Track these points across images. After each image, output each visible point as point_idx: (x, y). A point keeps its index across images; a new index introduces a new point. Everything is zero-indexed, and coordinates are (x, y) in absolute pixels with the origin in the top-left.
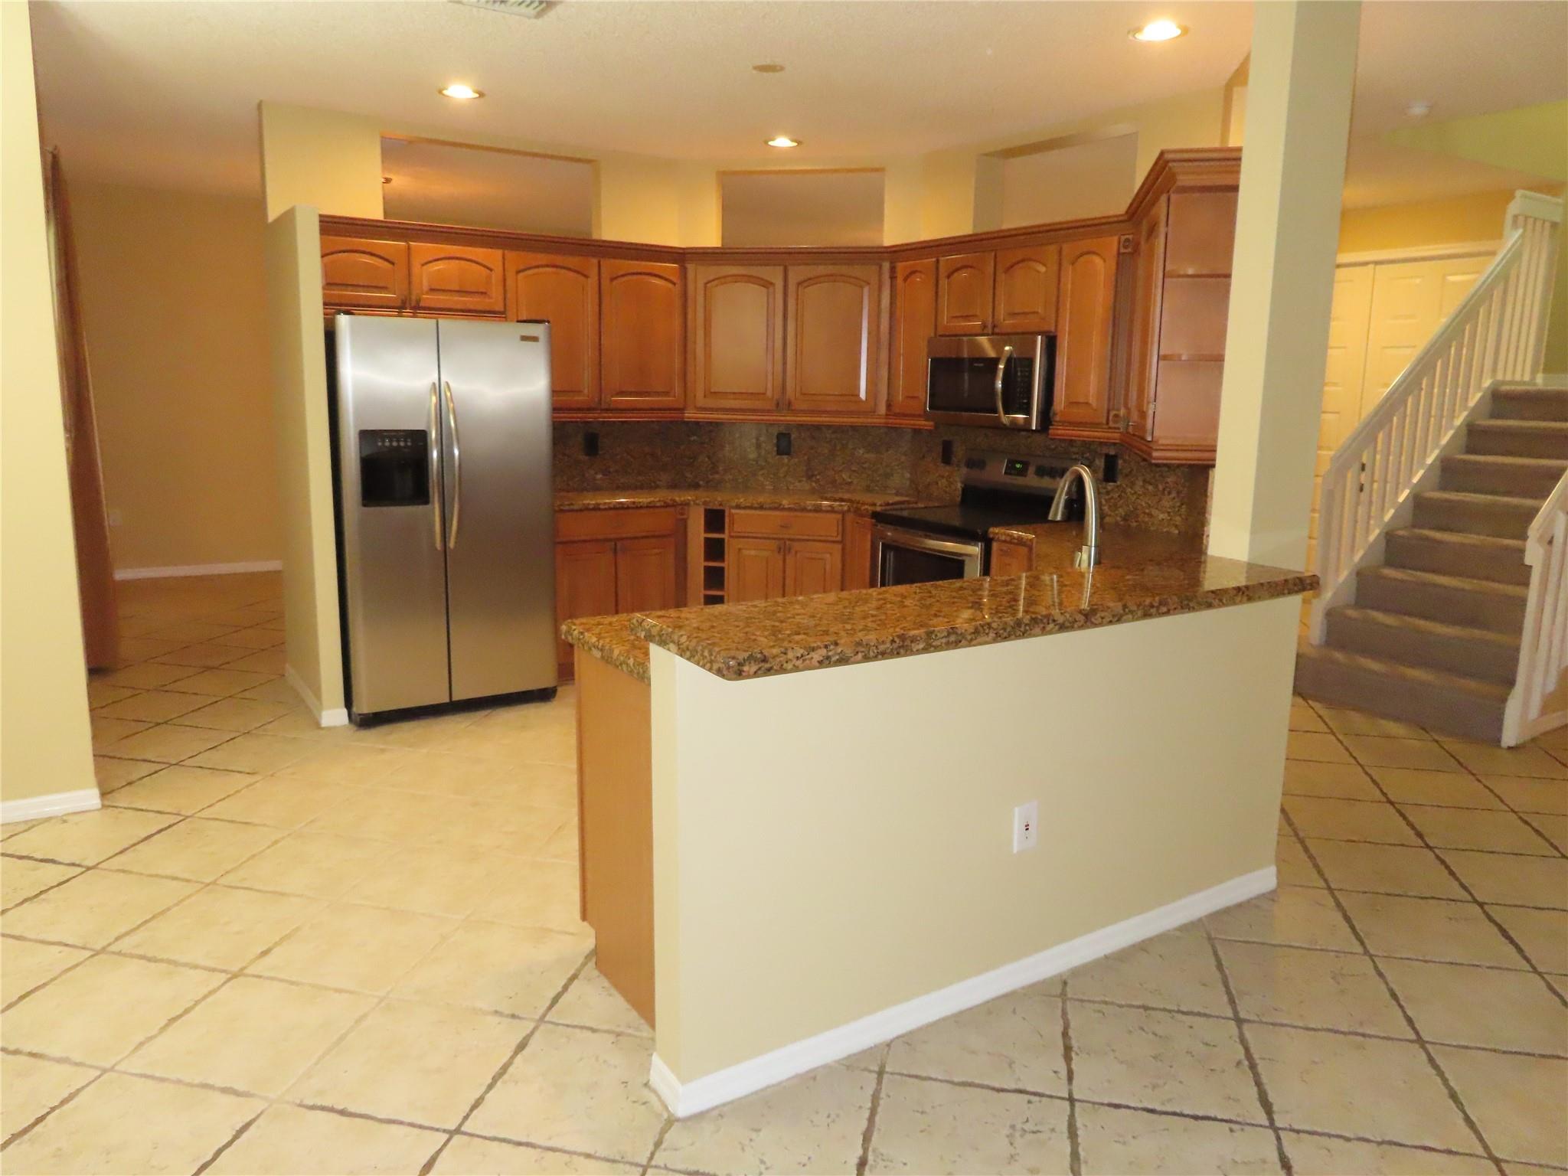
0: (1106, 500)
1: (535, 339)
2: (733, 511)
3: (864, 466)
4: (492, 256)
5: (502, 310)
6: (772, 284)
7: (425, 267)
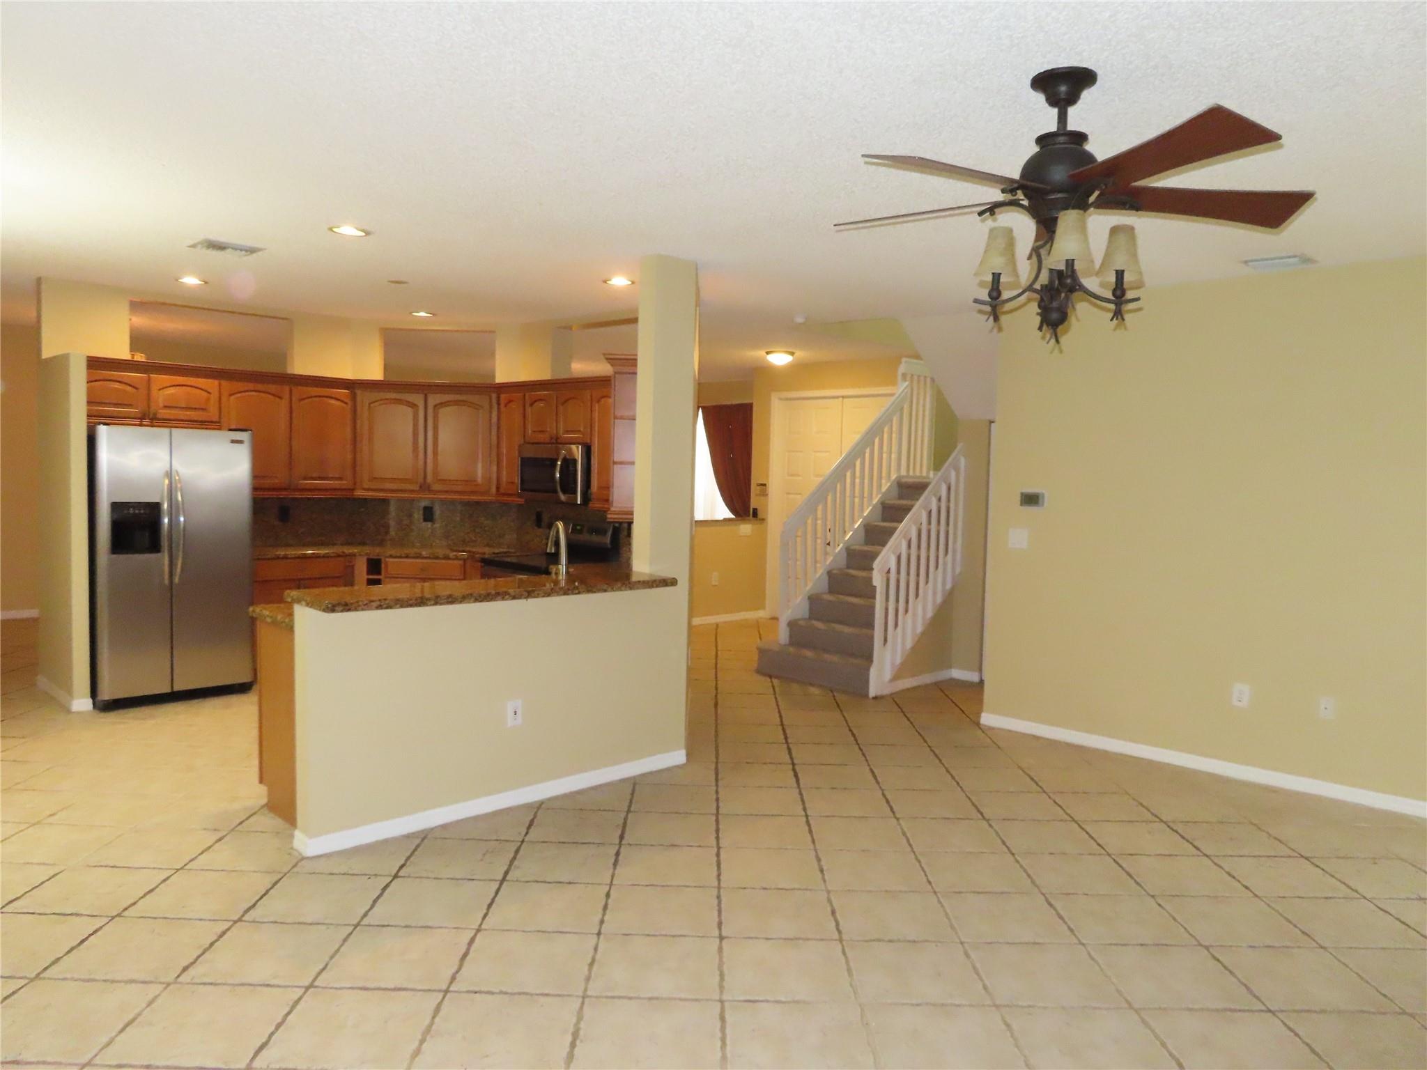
1: (241, 442)
2: (387, 559)
3: (485, 529)
4: (210, 384)
5: (218, 420)
6: (415, 405)
7: (161, 391)
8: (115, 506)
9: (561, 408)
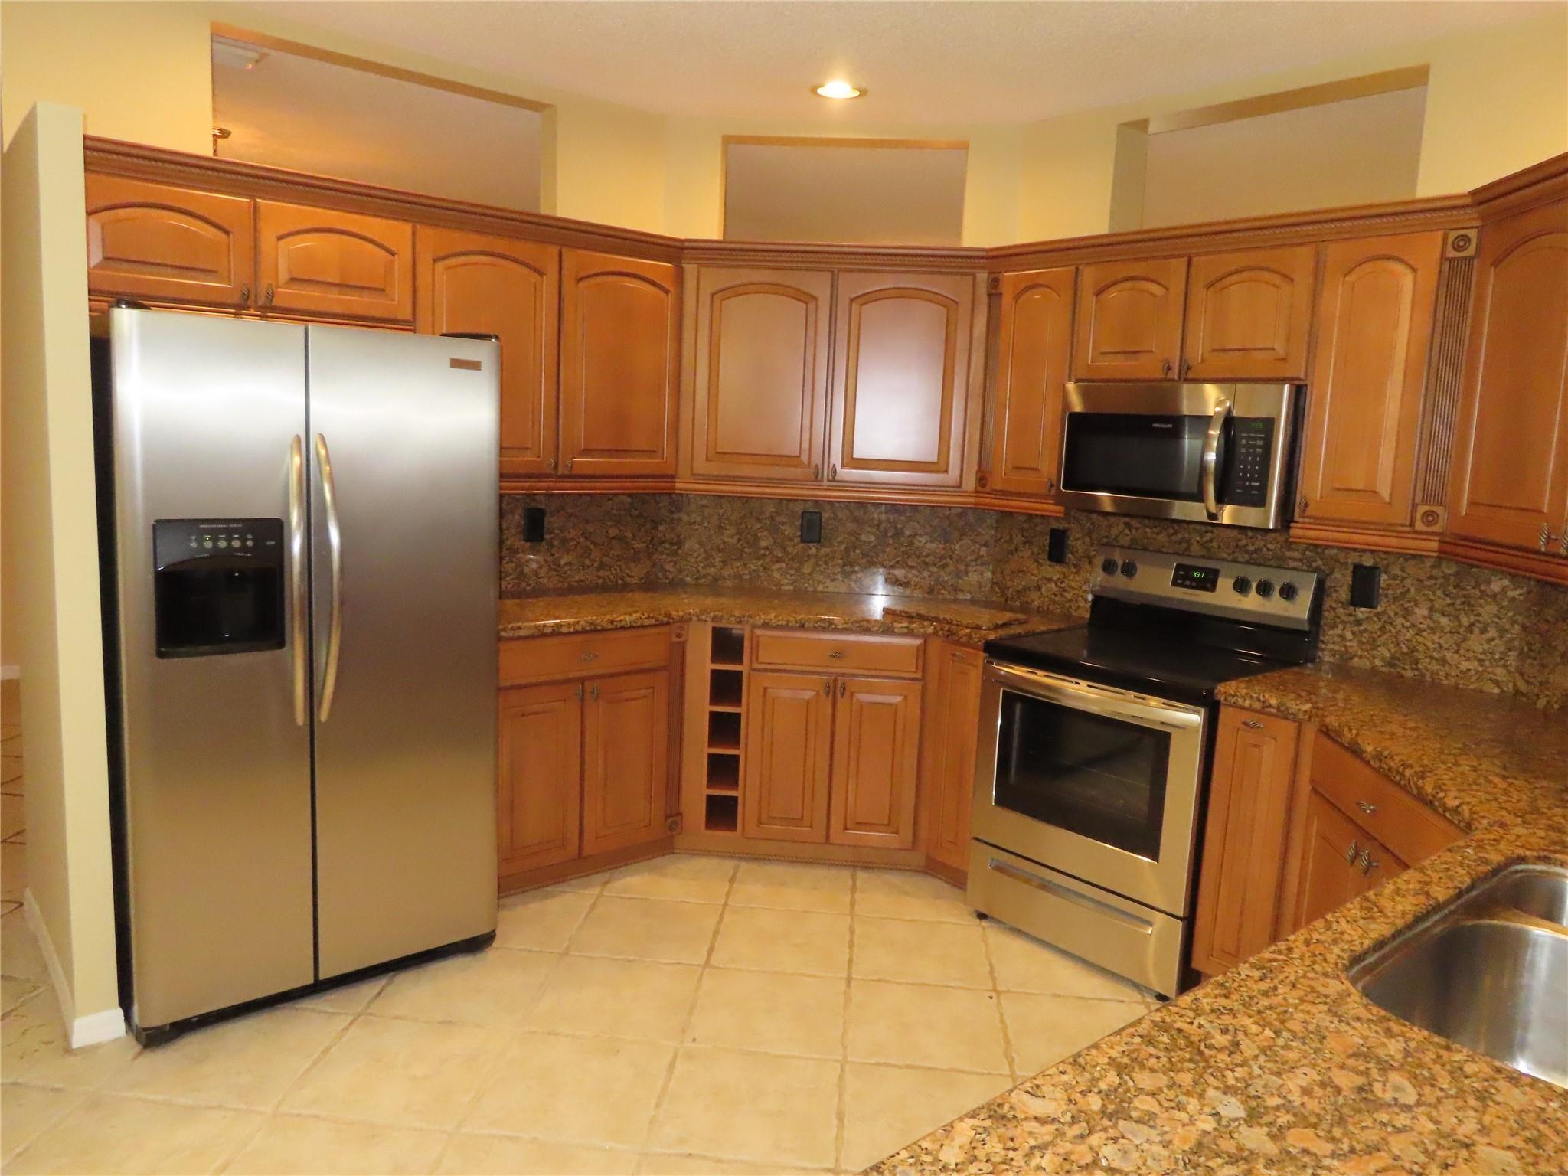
0: (1353, 633)
1: (475, 366)
2: (758, 632)
3: (927, 560)
4: (396, 232)
5: (411, 318)
6: (815, 298)
7: (282, 243)
8: (161, 527)
9: (1199, 293)
